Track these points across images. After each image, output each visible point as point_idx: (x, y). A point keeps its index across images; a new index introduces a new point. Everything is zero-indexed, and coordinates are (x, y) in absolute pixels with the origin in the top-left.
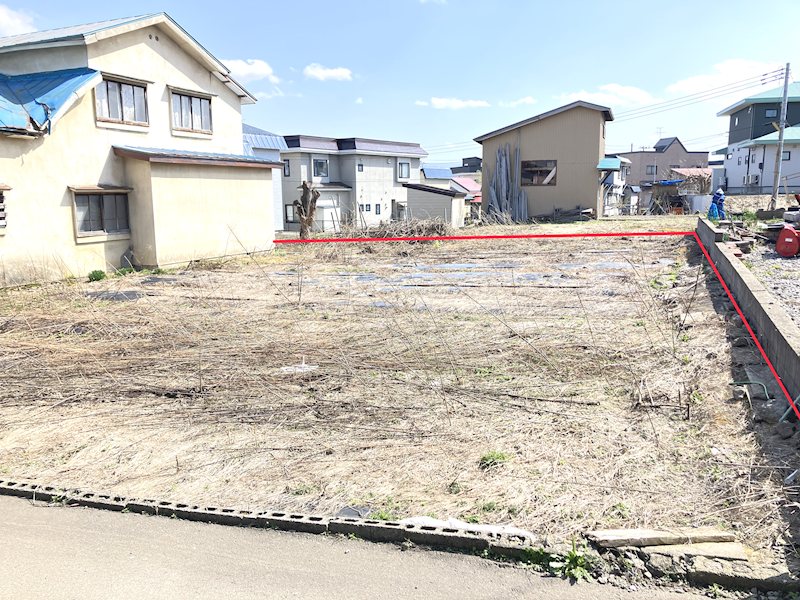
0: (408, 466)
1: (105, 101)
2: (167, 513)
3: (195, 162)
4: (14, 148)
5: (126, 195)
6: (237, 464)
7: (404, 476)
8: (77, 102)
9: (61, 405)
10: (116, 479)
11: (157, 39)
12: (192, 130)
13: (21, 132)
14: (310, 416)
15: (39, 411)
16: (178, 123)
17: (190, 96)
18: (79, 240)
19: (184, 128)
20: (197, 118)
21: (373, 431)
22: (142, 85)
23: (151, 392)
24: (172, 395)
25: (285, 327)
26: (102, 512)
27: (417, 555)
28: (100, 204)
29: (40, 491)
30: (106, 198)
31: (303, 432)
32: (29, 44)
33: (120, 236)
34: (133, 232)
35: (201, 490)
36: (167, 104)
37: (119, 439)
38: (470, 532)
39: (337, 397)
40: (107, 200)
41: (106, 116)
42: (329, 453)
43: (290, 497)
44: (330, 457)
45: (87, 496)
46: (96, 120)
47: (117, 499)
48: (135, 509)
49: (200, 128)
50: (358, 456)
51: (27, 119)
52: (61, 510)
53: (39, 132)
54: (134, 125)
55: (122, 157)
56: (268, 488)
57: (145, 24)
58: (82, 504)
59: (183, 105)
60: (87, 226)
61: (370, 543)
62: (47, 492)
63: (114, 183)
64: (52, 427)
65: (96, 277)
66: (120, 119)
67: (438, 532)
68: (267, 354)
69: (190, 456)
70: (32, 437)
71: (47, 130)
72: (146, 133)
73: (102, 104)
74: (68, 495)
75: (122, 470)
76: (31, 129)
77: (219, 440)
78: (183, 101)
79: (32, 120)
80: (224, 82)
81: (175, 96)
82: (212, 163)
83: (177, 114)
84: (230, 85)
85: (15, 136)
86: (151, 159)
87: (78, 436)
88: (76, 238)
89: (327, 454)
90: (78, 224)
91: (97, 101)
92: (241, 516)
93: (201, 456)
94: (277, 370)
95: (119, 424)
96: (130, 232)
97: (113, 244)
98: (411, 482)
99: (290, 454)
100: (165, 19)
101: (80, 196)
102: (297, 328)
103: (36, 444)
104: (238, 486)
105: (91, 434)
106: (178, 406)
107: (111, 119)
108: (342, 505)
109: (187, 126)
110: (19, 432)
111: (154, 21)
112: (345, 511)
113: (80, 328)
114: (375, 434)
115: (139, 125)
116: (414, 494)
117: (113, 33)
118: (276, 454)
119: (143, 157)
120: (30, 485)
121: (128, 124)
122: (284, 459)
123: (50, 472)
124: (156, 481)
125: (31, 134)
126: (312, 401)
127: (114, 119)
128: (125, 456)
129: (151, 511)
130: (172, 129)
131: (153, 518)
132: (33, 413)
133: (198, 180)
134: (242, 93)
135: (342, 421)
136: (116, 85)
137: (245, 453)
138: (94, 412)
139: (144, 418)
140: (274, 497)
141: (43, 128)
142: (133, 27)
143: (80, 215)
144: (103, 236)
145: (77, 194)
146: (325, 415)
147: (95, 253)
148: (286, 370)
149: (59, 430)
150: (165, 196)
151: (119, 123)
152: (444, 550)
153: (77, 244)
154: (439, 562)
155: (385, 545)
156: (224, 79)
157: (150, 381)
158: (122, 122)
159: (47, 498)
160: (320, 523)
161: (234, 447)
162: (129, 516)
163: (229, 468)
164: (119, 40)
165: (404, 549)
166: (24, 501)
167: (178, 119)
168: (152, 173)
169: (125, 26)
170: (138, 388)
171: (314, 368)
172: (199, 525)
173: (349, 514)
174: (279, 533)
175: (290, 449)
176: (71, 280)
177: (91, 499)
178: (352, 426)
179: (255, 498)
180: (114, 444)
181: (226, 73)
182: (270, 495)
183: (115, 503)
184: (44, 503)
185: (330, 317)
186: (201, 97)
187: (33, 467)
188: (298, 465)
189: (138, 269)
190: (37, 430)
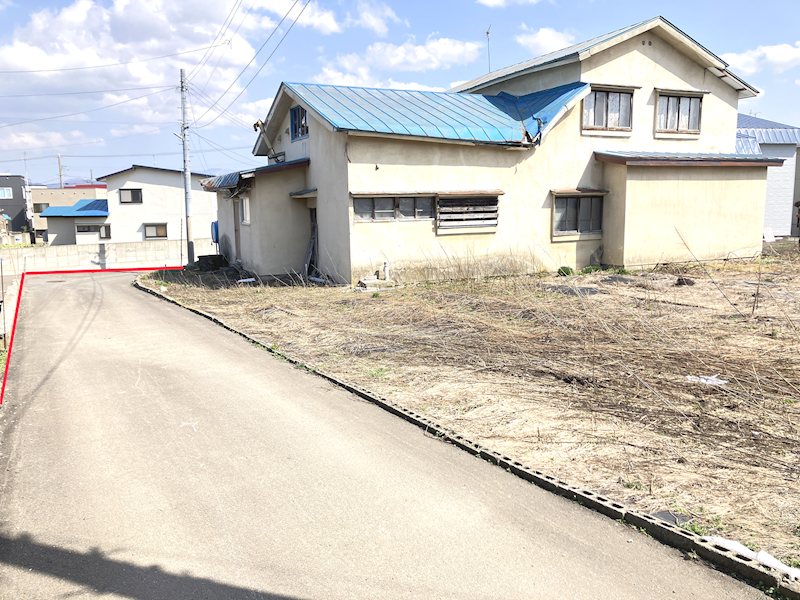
0: (760, 495)
1: (592, 110)
2: (504, 465)
3: (674, 163)
4: (510, 159)
5: (602, 197)
6: (591, 448)
7: (750, 503)
8: (566, 114)
9: (481, 371)
10: (491, 434)
11: (650, 44)
12: (678, 131)
13: (518, 144)
14: (687, 426)
15: (465, 374)
16: (662, 125)
17: (678, 96)
18: (555, 239)
19: (668, 129)
20: (684, 119)
21: (749, 456)
22: (629, 92)
23: (554, 374)
24: (568, 381)
25: (719, 338)
26: (464, 452)
27: (697, 568)
28: (577, 206)
29: (432, 426)
30: (582, 200)
31: (669, 438)
32: (535, 67)
33: (592, 236)
34: (605, 233)
35: (546, 460)
36: (653, 107)
37: (507, 406)
38: (764, 566)
39: (728, 415)
40: (583, 203)
41: (591, 125)
42: (681, 461)
43: (620, 487)
44: (680, 466)
45: (459, 438)
46: (582, 129)
47: (476, 446)
48: (485, 456)
49: (686, 129)
50: (710, 472)
51: (523, 132)
52: (439, 443)
53: (532, 143)
54: (617, 130)
55: (601, 161)
56: (605, 475)
57: (638, 32)
58: (453, 442)
59: (671, 107)
60: (563, 226)
61: (657, 542)
62: (436, 429)
63: (592, 187)
64: (467, 385)
65: (564, 272)
66: (604, 126)
67: (728, 555)
68: (681, 361)
69: (553, 432)
70: (452, 390)
71: (538, 142)
72: (628, 137)
73: (590, 115)
74: (447, 434)
75: (499, 430)
76: (526, 142)
77: (586, 425)
78: (671, 102)
79: (527, 134)
80: (720, 78)
81: (662, 98)
82: (694, 164)
83: (663, 116)
84: (729, 80)
85: (512, 148)
86: (628, 163)
87: (480, 396)
88: (552, 236)
89: (679, 462)
90: (555, 224)
91: (585, 111)
92: (557, 485)
93: (562, 434)
94: (682, 377)
95: (515, 395)
96: (602, 233)
97: (585, 243)
98: (754, 511)
99: (644, 453)
100: (659, 23)
101: (559, 199)
102: (729, 341)
103: (452, 395)
104: (581, 466)
105: (490, 397)
106: (569, 390)
107: (596, 127)
108: (664, 508)
109: (672, 127)
110: (444, 385)
111: (648, 27)
112: (664, 514)
113: (527, 314)
114: (748, 459)
115: (621, 130)
116: (750, 523)
117: (606, 46)
118: (630, 449)
119: (620, 161)
120: (416, 414)
121: (611, 130)
122: (634, 455)
123: (451, 418)
124: (519, 444)
125: (525, 146)
126: (698, 412)
127: (599, 127)
128: (507, 420)
129: (494, 461)
130: (654, 132)
131: (495, 467)
132: (460, 373)
133: (676, 182)
134: (741, 86)
135: (717, 437)
136: (604, 94)
137: (602, 441)
138: (502, 382)
139: (537, 394)
140: (604, 484)
141: (535, 140)
142: (626, 37)
143: (558, 216)
144: (576, 236)
145: (557, 198)
146: (704, 429)
147: (567, 252)
148: (691, 379)
149: (470, 389)
150: (639, 197)
151: (603, 130)
152: (728, 573)
153: (552, 242)
154: (716, 581)
155: (671, 549)
156: (720, 74)
157: (556, 367)
158: (606, 128)
159: (433, 432)
160: (618, 510)
161: (594, 434)
162: (479, 461)
163: (582, 450)
164: (611, 52)
165: (687, 558)
166: (420, 431)
167: (663, 122)
168: (628, 177)
169: (619, 37)
170: (544, 369)
171: (721, 383)
172: (524, 483)
173: (666, 518)
174: (582, 508)
175: (646, 449)
176: (544, 274)
177: (460, 441)
178: (728, 445)
179: (587, 479)
180: (503, 408)
181: (723, 67)
182: (604, 479)
183: (474, 448)
184: (431, 435)
185: (779, 335)
186: (691, 96)
187: (442, 411)
188: (644, 465)
189: (604, 267)
190: (456, 386)
